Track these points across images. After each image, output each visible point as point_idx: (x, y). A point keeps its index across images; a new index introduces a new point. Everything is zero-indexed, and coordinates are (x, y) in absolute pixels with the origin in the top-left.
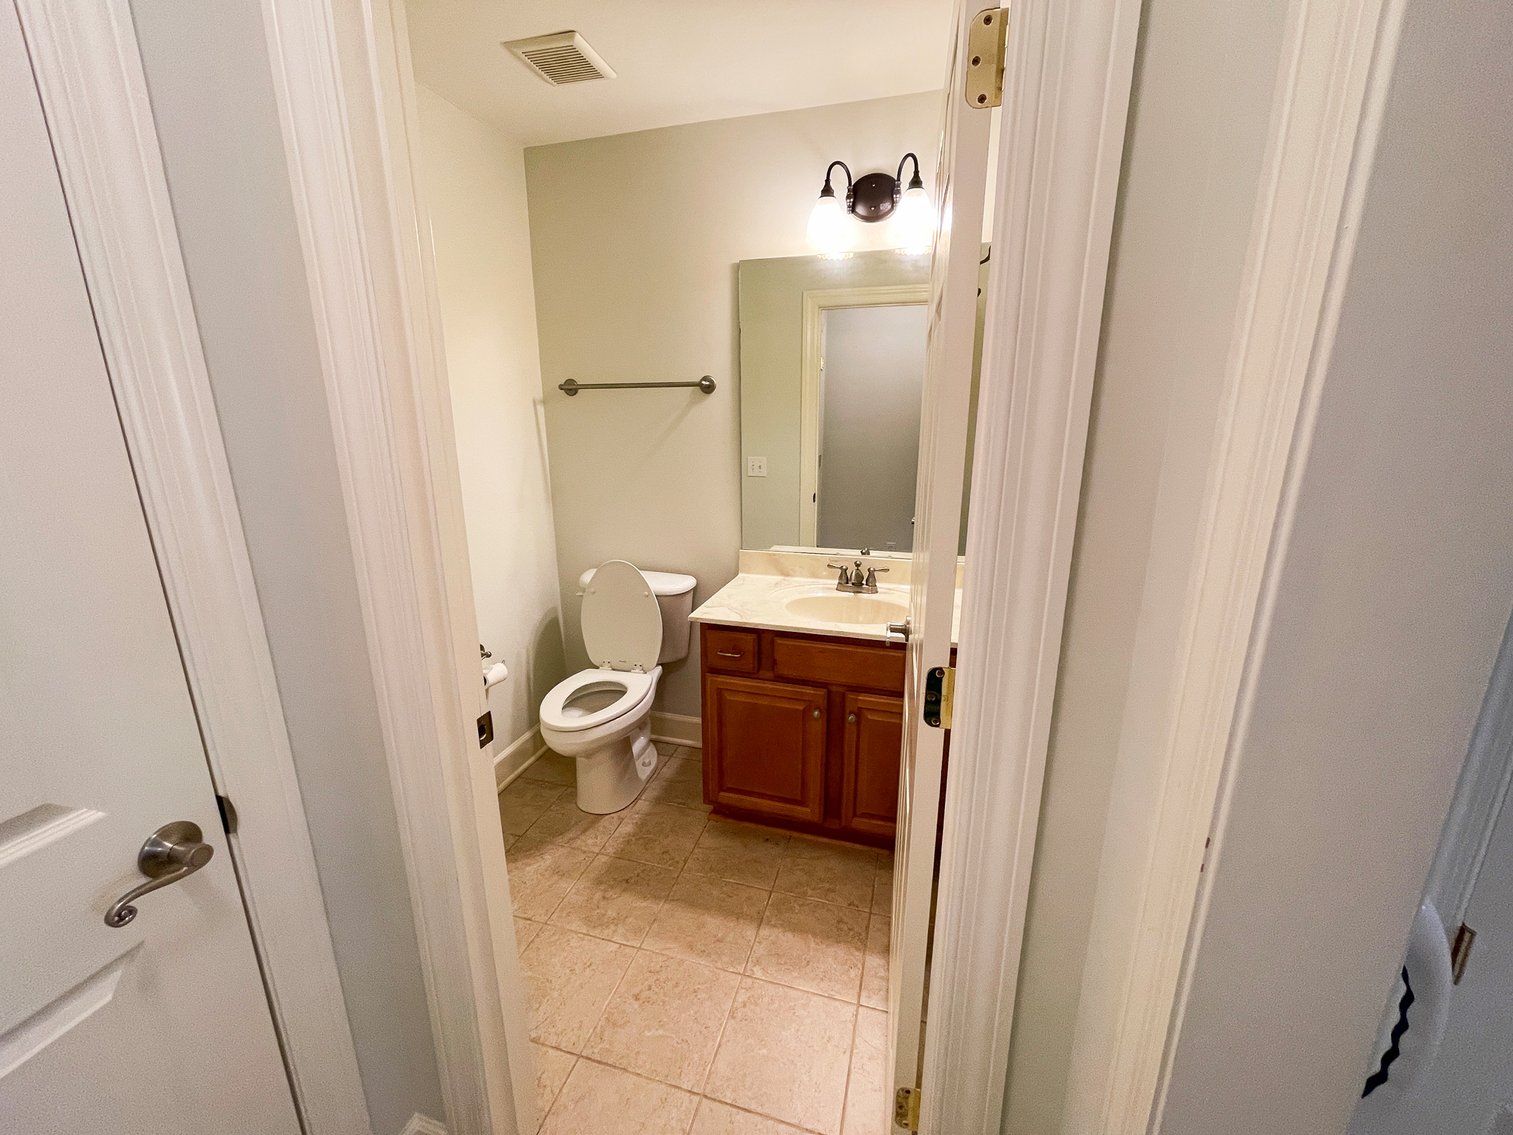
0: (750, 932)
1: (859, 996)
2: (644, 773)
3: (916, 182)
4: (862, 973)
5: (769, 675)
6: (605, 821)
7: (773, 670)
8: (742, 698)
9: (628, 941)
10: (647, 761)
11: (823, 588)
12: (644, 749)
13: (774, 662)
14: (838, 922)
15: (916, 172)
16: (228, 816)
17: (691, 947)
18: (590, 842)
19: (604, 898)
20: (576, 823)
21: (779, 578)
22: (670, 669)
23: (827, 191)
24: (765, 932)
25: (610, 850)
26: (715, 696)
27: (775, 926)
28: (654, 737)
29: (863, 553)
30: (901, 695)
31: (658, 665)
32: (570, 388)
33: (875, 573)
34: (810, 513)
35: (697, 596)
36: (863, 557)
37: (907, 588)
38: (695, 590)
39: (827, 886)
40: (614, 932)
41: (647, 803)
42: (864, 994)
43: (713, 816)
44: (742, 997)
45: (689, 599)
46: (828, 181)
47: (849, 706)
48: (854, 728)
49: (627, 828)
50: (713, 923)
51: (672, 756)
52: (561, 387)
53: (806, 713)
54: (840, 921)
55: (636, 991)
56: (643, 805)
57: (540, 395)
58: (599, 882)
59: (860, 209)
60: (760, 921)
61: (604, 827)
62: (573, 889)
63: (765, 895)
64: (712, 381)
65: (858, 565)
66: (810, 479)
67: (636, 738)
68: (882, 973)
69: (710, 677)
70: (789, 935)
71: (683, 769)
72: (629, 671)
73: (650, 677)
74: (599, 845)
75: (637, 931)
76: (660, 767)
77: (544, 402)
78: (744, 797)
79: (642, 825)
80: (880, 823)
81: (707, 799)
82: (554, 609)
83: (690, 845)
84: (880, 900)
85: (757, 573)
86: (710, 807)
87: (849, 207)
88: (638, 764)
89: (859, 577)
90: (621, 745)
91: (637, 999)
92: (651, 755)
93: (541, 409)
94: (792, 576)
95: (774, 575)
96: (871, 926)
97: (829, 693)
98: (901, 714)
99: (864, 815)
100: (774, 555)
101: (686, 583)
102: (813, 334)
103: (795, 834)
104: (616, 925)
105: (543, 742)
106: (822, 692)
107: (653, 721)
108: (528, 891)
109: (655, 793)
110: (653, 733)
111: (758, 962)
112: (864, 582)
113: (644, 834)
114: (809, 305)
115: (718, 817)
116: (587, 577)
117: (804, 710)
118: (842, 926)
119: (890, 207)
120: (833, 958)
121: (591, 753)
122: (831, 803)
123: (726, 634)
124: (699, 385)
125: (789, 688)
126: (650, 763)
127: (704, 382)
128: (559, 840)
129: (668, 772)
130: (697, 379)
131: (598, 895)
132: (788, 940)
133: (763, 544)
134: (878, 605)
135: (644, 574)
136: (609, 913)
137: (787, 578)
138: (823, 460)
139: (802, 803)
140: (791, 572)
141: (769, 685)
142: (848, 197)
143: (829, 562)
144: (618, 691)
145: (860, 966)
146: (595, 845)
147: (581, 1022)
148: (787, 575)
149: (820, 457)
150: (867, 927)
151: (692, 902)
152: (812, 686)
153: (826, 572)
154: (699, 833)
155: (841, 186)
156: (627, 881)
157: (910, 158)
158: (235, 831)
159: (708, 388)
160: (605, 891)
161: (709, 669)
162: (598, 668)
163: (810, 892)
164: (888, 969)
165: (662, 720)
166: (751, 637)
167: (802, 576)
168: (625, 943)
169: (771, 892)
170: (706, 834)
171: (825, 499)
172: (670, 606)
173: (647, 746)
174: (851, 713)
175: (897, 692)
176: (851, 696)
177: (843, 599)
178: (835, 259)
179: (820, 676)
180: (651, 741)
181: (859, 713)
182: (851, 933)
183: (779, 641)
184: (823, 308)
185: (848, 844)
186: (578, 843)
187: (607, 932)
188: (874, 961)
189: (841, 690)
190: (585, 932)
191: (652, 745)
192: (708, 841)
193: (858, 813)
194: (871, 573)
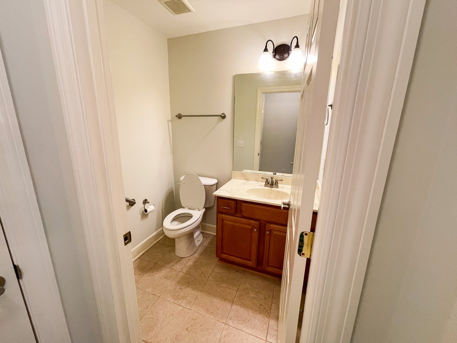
0: (229, 307)
1: (267, 337)
2: (198, 244)
3: (297, 46)
4: (268, 327)
5: (240, 215)
6: (183, 260)
7: (241, 214)
8: (230, 223)
9: (186, 306)
10: (199, 240)
11: (260, 185)
12: (198, 236)
13: (241, 211)
14: (260, 305)
15: (297, 43)
16: (19, 273)
17: (208, 310)
18: (178, 267)
19: (180, 288)
20: (174, 260)
21: (245, 181)
22: (207, 209)
23: (266, 50)
24: (234, 307)
25: (184, 271)
26: (221, 221)
27: (238, 305)
28: (202, 231)
29: (274, 174)
30: (286, 226)
31: (204, 208)
32: (179, 117)
33: (278, 181)
34: (257, 160)
35: (217, 186)
36: (274, 175)
37: (290, 187)
38: (217, 184)
39: (257, 290)
40: (182, 302)
41: (198, 254)
42: (268, 336)
43: (219, 261)
44: (224, 333)
45: (215, 187)
46: (266, 47)
47: (267, 229)
48: (269, 236)
49: (191, 263)
50: (216, 301)
51: (207, 238)
52: (176, 116)
53: (252, 230)
54: (261, 305)
55: (187, 327)
56: (196, 255)
57: (170, 119)
58: (179, 282)
59: (277, 57)
60: (233, 302)
61: (183, 262)
62: (170, 284)
63: (235, 292)
64: (225, 115)
65: (272, 178)
66: (257, 148)
67: (195, 232)
68: (276, 328)
69: (220, 215)
70: (242, 308)
71: (211, 243)
72: (194, 210)
73: (201, 212)
74: (180, 268)
75: (189, 303)
76: (204, 241)
77: (171, 121)
78: (230, 256)
79: (195, 263)
80: (277, 270)
81: (217, 256)
82: (172, 188)
83: (211, 271)
84: (275, 297)
85: (237, 179)
86: (218, 258)
87: (273, 56)
88: (196, 241)
89: (272, 182)
90: (190, 235)
91: (187, 330)
92: (201, 238)
93: (170, 123)
94: (249, 181)
95: (242, 180)
96: (272, 308)
97: (260, 223)
98: (286, 233)
99: (271, 266)
100: (244, 173)
101: (214, 181)
102: (260, 101)
103: (247, 270)
104: (183, 300)
105: (164, 233)
106: (258, 223)
107: (202, 226)
108: (156, 284)
109: (201, 251)
110: (202, 230)
111: (231, 319)
112: (274, 184)
113: (196, 266)
114: (259, 92)
115: (221, 261)
116: (182, 178)
117: (251, 228)
118: (261, 307)
119: (287, 56)
120: (258, 320)
121: (180, 237)
122: (260, 261)
123: (226, 200)
124: (220, 116)
125: (246, 220)
126: (200, 241)
127: (222, 115)
128: (168, 266)
129: (206, 244)
130: (220, 114)
131: (178, 287)
132: (242, 311)
133: (240, 169)
134: (279, 192)
135: (200, 178)
136: (181, 294)
137: (248, 181)
138: (262, 143)
139: (250, 260)
140: (249, 179)
141: (239, 219)
142: (273, 52)
143: (262, 177)
144: (190, 216)
145: (268, 324)
146: (179, 268)
147: (167, 338)
148: (248, 180)
149: (261, 141)
150: (271, 308)
151: (209, 293)
152: (254, 220)
153: (261, 179)
154: (214, 266)
155: (271, 48)
156: (188, 283)
157: (296, 38)
158: (21, 278)
159: (223, 117)
160: (181, 286)
161: (219, 212)
162: (184, 208)
163: (251, 292)
164: (278, 327)
165: (205, 226)
166: (233, 202)
167: (253, 181)
168: (185, 307)
169: (237, 291)
170: (216, 268)
171: (262, 155)
172: (208, 189)
173: (200, 234)
174: (267, 231)
175: (285, 225)
176: (268, 225)
177: (267, 189)
178: (268, 74)
179: (258, 217)
180: (201, 232)
181: (270, 231)
182: (265, 310)
183: (243, 204)
184: (264, 93)
185: (265, 275)
186: (174, 267)
187: (180, 302)
188: (272, 322)
189: (265, 222)
190: (172, 301)
191: (201, 234)
192: (217, 270)
193: (269, 265)
194: (277, 181)
